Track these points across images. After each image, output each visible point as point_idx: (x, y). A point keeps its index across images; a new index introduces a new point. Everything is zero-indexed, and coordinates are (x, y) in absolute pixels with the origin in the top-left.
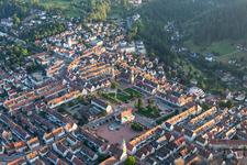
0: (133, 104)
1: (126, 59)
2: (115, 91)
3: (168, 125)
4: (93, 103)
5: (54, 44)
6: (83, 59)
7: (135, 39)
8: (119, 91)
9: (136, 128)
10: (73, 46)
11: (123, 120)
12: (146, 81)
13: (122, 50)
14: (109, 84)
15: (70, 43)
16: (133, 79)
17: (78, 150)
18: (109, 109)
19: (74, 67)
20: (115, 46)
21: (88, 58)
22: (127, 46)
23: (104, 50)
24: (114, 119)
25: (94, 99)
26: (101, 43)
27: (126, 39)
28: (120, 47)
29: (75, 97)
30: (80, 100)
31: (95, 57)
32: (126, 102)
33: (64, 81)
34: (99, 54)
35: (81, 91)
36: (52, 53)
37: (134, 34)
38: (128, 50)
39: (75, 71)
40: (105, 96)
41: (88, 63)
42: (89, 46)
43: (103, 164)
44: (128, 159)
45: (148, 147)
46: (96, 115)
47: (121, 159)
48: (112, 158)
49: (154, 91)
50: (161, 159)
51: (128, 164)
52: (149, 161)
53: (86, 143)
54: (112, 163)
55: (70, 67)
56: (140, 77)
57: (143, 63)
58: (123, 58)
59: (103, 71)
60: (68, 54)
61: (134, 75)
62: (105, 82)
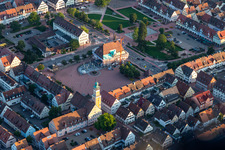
0: (129, 35)
3: (188, 71)
4: (56, 27)
8: (109, 11)
9: (128, 73)
11: (107, 58)
17: (16, 100)
18: (84, 39)
24: (92, 56)
25: (58, 19)
29: (25, 15)
30: (33, 21)
32: (119, 31)
35: (37, 5)
40: (80, 18)
43: (55, 123)
44: (102, 119)
45: (142, 104)
46: (57, 47)
47: (90, 116)
48: (75, 114)
49: (175, 14)
50: (163, 123)
51: (101, 126)
52: (140, 123)
53: (31, 89)
54: (73, 122)
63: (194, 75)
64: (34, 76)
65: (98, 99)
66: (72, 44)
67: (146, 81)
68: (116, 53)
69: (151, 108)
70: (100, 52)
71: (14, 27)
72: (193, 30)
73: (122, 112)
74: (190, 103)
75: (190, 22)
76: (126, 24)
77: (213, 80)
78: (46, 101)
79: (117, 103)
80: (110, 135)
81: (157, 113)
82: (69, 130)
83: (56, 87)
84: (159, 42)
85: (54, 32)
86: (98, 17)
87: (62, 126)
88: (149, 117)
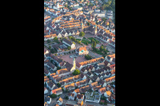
0: (90, 46)
1: (96, 20)
2: (82, 38)
3: (109, 58)
4: (63, 42)
6: (65, 17)
7: (108, 9)
8: (84, 38)
9: (87, 58)
10: (60, 9)
11: (80, 53)
12: (106, 34)
13: (95, 15)
14: (78, 33)
15: (58, 6)
16: (96, 32)
18: (73, 46)
19: (57, 21)
20: (91, 12)
21: (68, 17)
22: (100, 13)
23: (82, 13)
24: (75, 52)
25: (65, 40)
26: (81, 9)
27: (101, 9)
28: (95, 12)
29: (53, 38)
30: (56, 40)
31: (74, 16)
32: (87, 44)
33: (48, 28)
34: (77, 15)
35: (57, 34)
37: (108, 6)
38: (100, 15)
39: (57, 23)
40: (73, 40)
41: (68, 20)
42: (71, 9)
43: (58, 72)
44: (75, 71)
45: (91, 67)
46: (63, 49)
47: (71, 70)
48: (66, 69)
49: (108, 40)
50: (98, 74)
51: (75, 73)
52: (89, 74)
53: (52, 61)
54: (65, 72)
55: (54, 21)
56: (101, 32)
57: (108, 24)
58: (94, 19)
59: (77, 25)
60: (55, 13)
61: (98, 30)
62: (76, 32)
63: (111, 59)
64: (53, 57)
65: (74, 64)
66: (69, 48)
67: (93, 60)
68: (84, 51)
69: (94, 69)
70: (78, 50)
71: (48, 41)
73: (83, 70)
74: (109, 68)
76: (89, 43)
78: (56, 65)
79: (81, 66)
80: (77, 76)
81: (96, 71)
83: (60, 61)
84: (101, 49)
85: (63, 44)
86: (80, 40)
87: (61, 73)
88: (93, 72)
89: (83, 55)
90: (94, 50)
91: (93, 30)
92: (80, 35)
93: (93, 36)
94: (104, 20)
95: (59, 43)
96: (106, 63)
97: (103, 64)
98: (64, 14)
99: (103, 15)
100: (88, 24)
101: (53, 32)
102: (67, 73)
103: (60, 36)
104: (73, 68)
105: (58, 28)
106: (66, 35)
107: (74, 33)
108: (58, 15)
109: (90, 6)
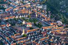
0: (33, 23)
1: (37, 9)
2: (29, 19)
4: (19, 20)
5: (11, 2)
6: (20, 8)
7: (44, 4)
8: (30, 19)
9: (31, 28)
10: (18, 3)
12: (42, 17)
13: (37, 7)
14: (27, 16)
15: (17, 2)
16: (37, 16)
17: (9, 32)
19: (16, 10)
20: (35, 5)
21: (22, 8)
22: (40, 6)
23: (30, 6)
26: (29, 3)
27: (40, 4)
28: (37, 6)
29: (13, 18)
30: (15, 19)
31: (25, 7)
32: (31, 22)
33: (11, 13)
34: (27, 7)
35: (16, 16)
36: (9, 5)
37: (44, 2)
39: (16, 11)
40: (24, 19)
41: (22, 9)
42: (24, 4)
44: (24, 35)
45: (32, 33)
46: (18, 24)
47: (22, 34)
48: (19, 34)
49: (43, 20)
50: (36, 37)
52: (31, 36)
53: (12, 30)
55: (14, 9)
56: (40, 16)
57: (44, 12)
58: (36, 9)
59: (27, 12)
60: (15, 5)
61: (38, 15)
62: (26, 15)
63: (44, 29)
64: (13, 28)
66: (21, 23)
67: (34, 30)
68: (29, 25)
69: (34, 34)
70: (26, 25)
71: (11, 20)
72: (46, 23)
73: (28, 34)
74: (42, 34)
75: (46, 21)
76: (33, 21)
77: (47, 31)
78: (14, 32)
79: (27, 33)
80: (25, 38)
82: (17, 37)
83: (16, 30)
88: (33, 36)
89: (29, 27)
90: (35, 25)
91: (35, 15)
92: (28, 17)
93: (35, 18)
94: (41, 9)
95: (16, 21)
96: (41, 31)
97: (39, 31)
98: (20, 6)
99: (41, 7)
100: (33, 11)
101: (13, 15)
102: (20, 36)
103: (17, 17)
104: (23, 34)
105: (16, 13)
106: (20, 17)
107: (25, 16)
108: (17, 6)
109: (35, 3)
